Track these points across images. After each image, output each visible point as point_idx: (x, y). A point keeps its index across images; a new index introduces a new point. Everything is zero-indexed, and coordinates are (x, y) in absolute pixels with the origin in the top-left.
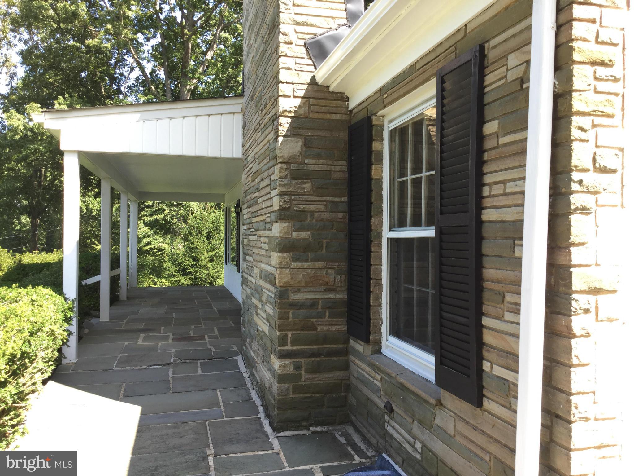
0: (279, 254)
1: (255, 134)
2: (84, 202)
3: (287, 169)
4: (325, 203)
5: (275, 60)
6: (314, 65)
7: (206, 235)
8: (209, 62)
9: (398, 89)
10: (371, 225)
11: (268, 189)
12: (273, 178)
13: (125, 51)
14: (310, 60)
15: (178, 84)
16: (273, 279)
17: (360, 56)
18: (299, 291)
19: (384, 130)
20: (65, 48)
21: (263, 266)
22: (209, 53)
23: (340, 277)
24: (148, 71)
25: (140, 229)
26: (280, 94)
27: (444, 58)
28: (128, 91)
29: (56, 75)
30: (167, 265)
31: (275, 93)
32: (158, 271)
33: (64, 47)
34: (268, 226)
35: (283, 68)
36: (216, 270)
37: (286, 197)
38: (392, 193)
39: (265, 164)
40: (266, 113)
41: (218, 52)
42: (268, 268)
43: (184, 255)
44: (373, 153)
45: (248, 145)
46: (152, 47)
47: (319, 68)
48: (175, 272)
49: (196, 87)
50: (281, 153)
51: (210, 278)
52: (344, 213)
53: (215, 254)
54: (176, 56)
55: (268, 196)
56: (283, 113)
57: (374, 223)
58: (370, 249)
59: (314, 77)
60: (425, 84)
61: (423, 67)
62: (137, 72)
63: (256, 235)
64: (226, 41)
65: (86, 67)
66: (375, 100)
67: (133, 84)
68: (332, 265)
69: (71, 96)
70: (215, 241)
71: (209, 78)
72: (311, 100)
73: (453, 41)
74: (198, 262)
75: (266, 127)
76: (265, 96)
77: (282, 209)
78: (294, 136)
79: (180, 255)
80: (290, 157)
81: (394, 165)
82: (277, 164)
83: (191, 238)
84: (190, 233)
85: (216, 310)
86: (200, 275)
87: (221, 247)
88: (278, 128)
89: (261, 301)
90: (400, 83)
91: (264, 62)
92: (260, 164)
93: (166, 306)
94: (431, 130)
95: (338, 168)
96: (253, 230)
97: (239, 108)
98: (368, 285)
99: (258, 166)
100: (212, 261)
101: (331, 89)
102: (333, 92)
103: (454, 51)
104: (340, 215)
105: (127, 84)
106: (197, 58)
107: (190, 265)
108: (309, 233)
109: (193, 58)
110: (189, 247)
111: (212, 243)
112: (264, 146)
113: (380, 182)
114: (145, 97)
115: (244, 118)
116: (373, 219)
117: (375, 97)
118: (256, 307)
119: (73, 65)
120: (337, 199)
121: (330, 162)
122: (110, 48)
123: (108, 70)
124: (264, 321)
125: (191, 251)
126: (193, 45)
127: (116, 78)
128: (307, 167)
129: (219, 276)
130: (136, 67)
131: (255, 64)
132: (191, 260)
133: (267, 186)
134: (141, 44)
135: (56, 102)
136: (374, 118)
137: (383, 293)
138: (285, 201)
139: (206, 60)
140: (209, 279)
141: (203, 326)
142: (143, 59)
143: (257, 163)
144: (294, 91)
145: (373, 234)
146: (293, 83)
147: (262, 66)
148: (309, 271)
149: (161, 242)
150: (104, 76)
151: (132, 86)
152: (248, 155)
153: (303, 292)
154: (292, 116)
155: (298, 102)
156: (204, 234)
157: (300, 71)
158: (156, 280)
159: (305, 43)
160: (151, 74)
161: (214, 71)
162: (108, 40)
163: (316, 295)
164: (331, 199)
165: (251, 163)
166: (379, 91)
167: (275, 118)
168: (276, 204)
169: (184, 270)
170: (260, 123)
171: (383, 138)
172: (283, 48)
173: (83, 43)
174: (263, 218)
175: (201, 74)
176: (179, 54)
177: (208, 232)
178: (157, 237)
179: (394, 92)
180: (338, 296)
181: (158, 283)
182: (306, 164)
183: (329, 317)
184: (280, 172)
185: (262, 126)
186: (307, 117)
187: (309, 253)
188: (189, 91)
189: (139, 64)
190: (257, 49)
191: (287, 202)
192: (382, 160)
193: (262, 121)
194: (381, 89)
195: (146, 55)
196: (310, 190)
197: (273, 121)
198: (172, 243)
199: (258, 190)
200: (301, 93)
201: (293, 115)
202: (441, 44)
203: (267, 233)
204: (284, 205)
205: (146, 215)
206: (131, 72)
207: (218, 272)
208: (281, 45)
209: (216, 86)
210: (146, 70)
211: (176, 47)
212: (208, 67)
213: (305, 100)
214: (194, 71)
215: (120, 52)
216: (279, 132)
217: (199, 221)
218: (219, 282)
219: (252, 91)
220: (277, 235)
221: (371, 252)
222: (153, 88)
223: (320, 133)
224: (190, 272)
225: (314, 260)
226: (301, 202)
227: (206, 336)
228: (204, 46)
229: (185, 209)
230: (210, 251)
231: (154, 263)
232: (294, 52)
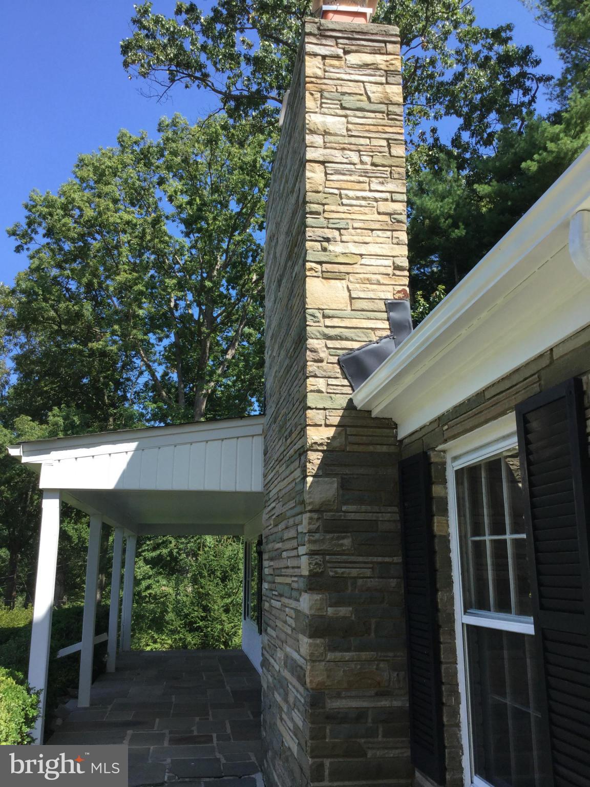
0: (310, 641)
1: (278, 466)
2: (76, 530)
3: (318, 519)
4: (371, 565)
5: (302, 381)
6: (351, 386)
7: (220, 576)
8: (230, 362)
9: (464, 421)
10: (437, 603)
11: (294, 543)
12: (300, 529)
13: (134, 353)
14: (346, 380)
15: (193, 387)
16: (302, 676)
17: (409, 379)
18: (338, 696)
19: (447, 469)
20: (65, 352)
21: (288, 649)
22: (230, 352)
23: (398, 675)
24: (159, 375)
25: (139, 568)
26: (309, 422)
27: (524, 389)
28: (135, 398)
29: (53, 383)
30: (170, 616)
31: (302, 421)
32: (158, 624)
33: (64, 350)
34: (294, 594)
35: (311, 391)
36: (232, 624)
37: (318, 558)
38: (465, 555)
39: (291, 509)
40: (291, 443)
41: (241, 349)
42: (295, 656)
43: (192, 603)
44: (434, 500)
45: (270, 477)
46: (165, 348)
47: (359, 389)
48: (180, 627)
49: (214, 391)
50: (310, 498)
51: (225, 635)
52: (399, 580)
53: (232, 601)
54: (191, 357)
55: (294, 553)
56: (312, 446)
57: (441, 599)
58: (438, 638)
59: (351, 401)
60: (500, 419)
61: (495, 396)
62: (146, 377)
63: (280, 601)
64: (249, 338)
65: (88, 372)
66: (433, 430)
67: (141, 389)
68: (384, 656)
69: (68, 406)
70: (231, 585)
71: (229, 380)
72: (348, 429)
73: (534, 368)
74: (210, 612)
75: (291, 461)
76: (290, 422)
77: (313, 575)
78: (326, 475)
79: (187, 603)
80: (322, 504)
81: (465, 516)
82: (306, 512)
83: (202, 580)
84: (201, 574)
85: (230, 691)
86: (212, 630)
87: (239, 592)
88: (305, 466)
89: (286, 700)
90: (465, 413)
91: (289, 381)
92: (285, 506)
93: (165, 683)
94: (511, 463)
95: (387, 517)
96: (276, 593)
97: (259, 429)
98: (439, 694)
99: (281, 508)
100: (227, 611)
101: (374, 415)
102: (376, 418)
103: (537, 382)
104: (393, 582)
105: (135, 390)
106: (216, 358)
107: (199, 618)
108: (351, 609)
109: (211, 358)
110: (199, 593)
111: (228, 587)
112: (289, 484)
113: (446, 540)
114: (154, 405)
115: (265, 441)
116: (440, 593)
117: (431, 428)
118: (281, 708)
119: (73, 371)
120: (387, 559)
121: (376, 509)
122: (116, 351)
123: (113, 375)
124: (291, 734)
125: (201, 598)
126: (211, 344)
127: (122, 384)
128: (344, 516)
129: (236, 632)
130: (145, 371)
131: (279, 381)
132: (201, 610)
133: (293, 538)
134: (153, 345)
135: (50, 414)
136: (432, 454)
137: (461, 706)
138: (316, 564)
139: (226, 360)
140: (223, 637)
141: (211, 718)
142: (154, 361)
143: (281, 503)
144: (326, 418)
145: (441, 616)
146: (324, 409)
147: (287, 384)
148: (352, 665)
149: (164, 585)
150: (108, 382)
151: (139, 392)
152: (269, 489)
153: (345, 698)
154: (324, 450)
155: (331, 432)
156: (218, 574)
157: (334, 393)
158: (156, 636)
159: (338, 360)
160: (163, 376)
161: (235, 372)
162: (115, 342)
163: (364, 701)
164: (380, 559)
165: (274, 501)
166: (436, 420)
167: (303, 452)
168: (305, 566)
169: (191, 623)
170: (285, 453)
171: (446, 480)
172: (312, 367)
173: (86, 345)
174: (288, 580)
175: (219, 376)
176: (195, 354)
177: (223, 572)
178: (160, 578)
179: (457, 424)
180: (397, 703)
181: (158, 640)
182: (344, 512)
183: (383, 737)
184: (310, 524)
185: (286, 458)
186: (344, 451)
187: (352, 639)
188: (205, 395)
189: (148, 367)
190: (280, 363)
191: (320, 565)
192: (447, 509)
193: (287, 451)
194: (439, 419)
195: (157, 357)
196: (350, 548)
197: (300, 455)
198: (177, 585)
199: (282, 540)
200: (336, 420)
201: (325, 448)
202: (517, 371)
203: (293, 604)
204: (316, 569)
205: (148, 549)
206: (139, 376)
207: (235, 626)
208: (309, 363)
209: (237, 388)
210: (156, 373)
211: (191, 346)
212: (228, 367)
213: (341, 428)
214: (212, 373)
215: (128, 354)
216: (308, 471)
217: (213, 558)
218: (236, 640)
219: (275, 412)
220: (307, 611)
221: (440, 643)
222: (164, 394)
223: (362, 471)
224: (199, 627)
225: (360, 649)
226: (337, 565)
227: (214, 735)
228: (224, 343)
229: (195, 541)
230: (225, 598)
231: (155, 613)
232: (325, 371)
